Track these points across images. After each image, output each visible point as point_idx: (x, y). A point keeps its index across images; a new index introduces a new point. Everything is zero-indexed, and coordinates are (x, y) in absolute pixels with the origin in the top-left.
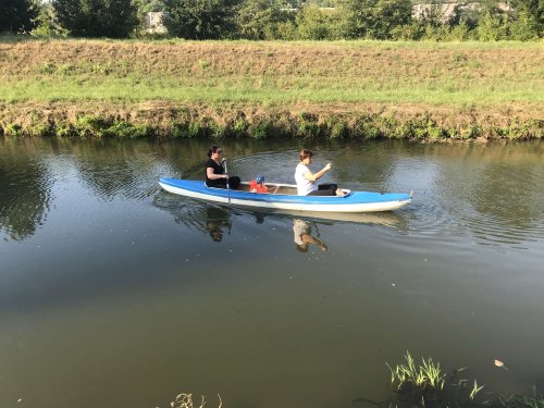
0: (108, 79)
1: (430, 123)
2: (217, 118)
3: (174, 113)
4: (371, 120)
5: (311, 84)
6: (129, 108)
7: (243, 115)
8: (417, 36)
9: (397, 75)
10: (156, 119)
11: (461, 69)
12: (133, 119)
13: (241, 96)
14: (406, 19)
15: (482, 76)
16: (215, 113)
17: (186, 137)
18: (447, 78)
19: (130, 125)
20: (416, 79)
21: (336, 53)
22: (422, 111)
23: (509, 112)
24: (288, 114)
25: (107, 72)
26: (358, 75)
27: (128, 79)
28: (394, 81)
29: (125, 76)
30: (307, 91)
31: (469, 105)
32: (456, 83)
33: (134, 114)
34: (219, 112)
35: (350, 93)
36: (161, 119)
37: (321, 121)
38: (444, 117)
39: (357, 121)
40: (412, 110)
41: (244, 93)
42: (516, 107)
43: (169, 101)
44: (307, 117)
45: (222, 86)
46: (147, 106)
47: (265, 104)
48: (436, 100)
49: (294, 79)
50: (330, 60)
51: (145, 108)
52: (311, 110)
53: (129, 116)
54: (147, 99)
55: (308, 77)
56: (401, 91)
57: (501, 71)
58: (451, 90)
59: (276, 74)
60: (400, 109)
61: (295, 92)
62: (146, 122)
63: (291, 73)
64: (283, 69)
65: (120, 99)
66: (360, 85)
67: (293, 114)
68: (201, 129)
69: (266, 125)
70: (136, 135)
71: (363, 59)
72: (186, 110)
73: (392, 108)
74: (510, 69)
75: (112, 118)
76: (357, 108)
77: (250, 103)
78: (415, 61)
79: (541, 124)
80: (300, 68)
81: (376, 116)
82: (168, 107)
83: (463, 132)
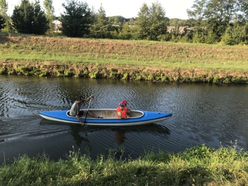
0: (32, 52)
1: (162, 75)
2: (76, 69)
3: (58, 67)
4: (138, 72)
5: (118, 58)
6: (40, 64)
7: (87, 69)
8: (168, 40)
9: (154, 55)
10: (51, 69)
11: (179, 54)
12: (41, 69)
13: (87, 61)
14: (164, 32)
15: (188, 57)
16: (75, 67)
17: (63, 76)
18: (173, 57)
19: (39, 71)
20: (161, 57)
21: (130, 45)
22: (159, 70)
23: (193, 71)
24: (106, 69)
25: (32, 49)
26: (137, 55)
27: (41, 52)
28: (152, 57)
29: (40, 51)
30: (116, 60)
31: (178, 68)
32: (176, 59)
33: (41, 66)
34: (77, 67)
35: (134, 62)
36: (53, 69)
37: (119, 72)
38: (168, 72)
39: (133, 73)
40: (155, 69)
41: (89, 59)
42: (196, 70)
43: (57, 61)
44: (114, 70)
45: (80, 57)
46: (47, 63)
47: (97, 64)
48: (165, 66)
49: (111, 55)
50: (127, 48)
51: (46, 64)
52: (115, 68)
53: (39, 67)
54: (48, 61)
55: (117, 55)
56: (154, 62)
57: (195, 55)
58: (174, 62)
59: (104, 53)
60: (151, 69)
61: (111, 60)
62: (46, 70)
63: (110, 52)
64: (107, 51)
65: (36, 60)
66: (138, 59)
67: (108, 69)
68: (69, 74)
69: (96, 73)
70: (42, 75)
71: (141, 48)
72: (64, 66)
73: (147, 68)
74: (199, 55)
75: (32, 68)
76: (133, 68)
77: (90, 64)
78: (162, 50)
79: (205, 77)
80: (114, 51)
81: (141, 71)
82: (56, 64)
83: (174, 78)
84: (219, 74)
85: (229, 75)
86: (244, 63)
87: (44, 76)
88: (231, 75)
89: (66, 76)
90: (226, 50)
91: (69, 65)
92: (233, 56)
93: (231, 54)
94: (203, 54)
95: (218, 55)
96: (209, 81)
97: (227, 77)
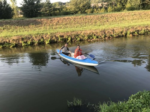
0: (4, 31)
1: (93, 35)
3: (23, 39)
4: (78, 36)
5: (62, 27)
6: (9, 39)
7: (43, 38)
8: (92, 12)
9: (86, 23)
10: (18, 41)
11: (102, 20)
12: (11, 42)
13: (42, 32)
14: (89, 7)
15: (108, 21)
16: (34, 38)
17: (27, 45)
18: (98, 23)
19: (10, 44)
20: (90, 24)
21: (69, 18)
22: (91, 32)
23: (113, 30)
24: (55, 36)
25: (4, 29)
26: (75, 24)
28: (85, 24)
29: (9, 30)
30: (61, 29)
31: (103, 29)
32: (101, 23)
33: (11, 40)
34: (36, 37)
35: (74, 29)
36: (19, 41)
37: (64, 37)
38: (97, 33)
39: (74, 36)
40: (89, 32)
41: (43, 31)
42: (115, 29)
43: (21, 36)
44: (61, 36)
45: (37, 30)
47: (49, 34)
48: (94, 29)
49: (57, 26)
50: (67, 20)
51: (14, 39)
52: (62, 34)
53: (9, 41)
54: (15, 36)
55: (61, 25)
56: (86, 27)
57: (112, 20)
58: (100, 26)
59: (53, 25)
60: (85, 32)
61: (58, 29)
62: (15, 42)
63: (57, 25)
64: (55, 24)
65: (6, 36)
66: (76, 27)
67: (57, 36)
68: (31, 43)
69: (49, 40)
70: (12, 46)
71: (76, 19)
72: (26, 38)
73: (83, 32)
74: (114, 19)
75: (4, 42)
76: (74, 33)
77: (44, 34)
78: (90, 19)
79: (121, 33)
80: (59, 23)
81: (79, 34)
82: (21, 37)
83: (102, 36)
84: (130, 30)
85: (136, 29)
86: (143, 20)
87: (13, 47)
88: (138, 29)
89: (29, 45)
90: (130, 14)
91: (29, 36)
92: (136, 17)
93: (134, 16)
94: (117, 18)
95: (126, 18)
96: (124, 35)
97: (136, 31)
